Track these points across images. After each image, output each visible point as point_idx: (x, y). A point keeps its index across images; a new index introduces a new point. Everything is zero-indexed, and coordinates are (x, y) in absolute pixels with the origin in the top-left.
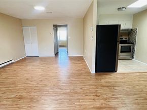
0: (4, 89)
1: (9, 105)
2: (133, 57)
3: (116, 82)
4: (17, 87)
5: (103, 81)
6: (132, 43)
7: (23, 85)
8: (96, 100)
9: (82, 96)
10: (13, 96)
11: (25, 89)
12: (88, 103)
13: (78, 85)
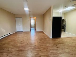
0: (11, 46)
1: (17, 54)
2: (65, 31)
3: (63, 41)
4: (18, 45)
5: (57, 41)
6: (64, 25)
7: (21, 44)
8: (59, 50)
9: (51, 48)
10: (17, 50)
11: (22, 46)
12: (56, 51)
13: (47, 43)
